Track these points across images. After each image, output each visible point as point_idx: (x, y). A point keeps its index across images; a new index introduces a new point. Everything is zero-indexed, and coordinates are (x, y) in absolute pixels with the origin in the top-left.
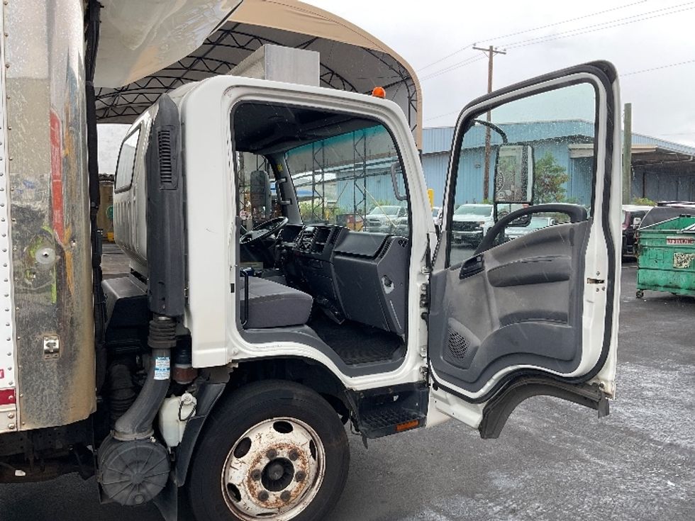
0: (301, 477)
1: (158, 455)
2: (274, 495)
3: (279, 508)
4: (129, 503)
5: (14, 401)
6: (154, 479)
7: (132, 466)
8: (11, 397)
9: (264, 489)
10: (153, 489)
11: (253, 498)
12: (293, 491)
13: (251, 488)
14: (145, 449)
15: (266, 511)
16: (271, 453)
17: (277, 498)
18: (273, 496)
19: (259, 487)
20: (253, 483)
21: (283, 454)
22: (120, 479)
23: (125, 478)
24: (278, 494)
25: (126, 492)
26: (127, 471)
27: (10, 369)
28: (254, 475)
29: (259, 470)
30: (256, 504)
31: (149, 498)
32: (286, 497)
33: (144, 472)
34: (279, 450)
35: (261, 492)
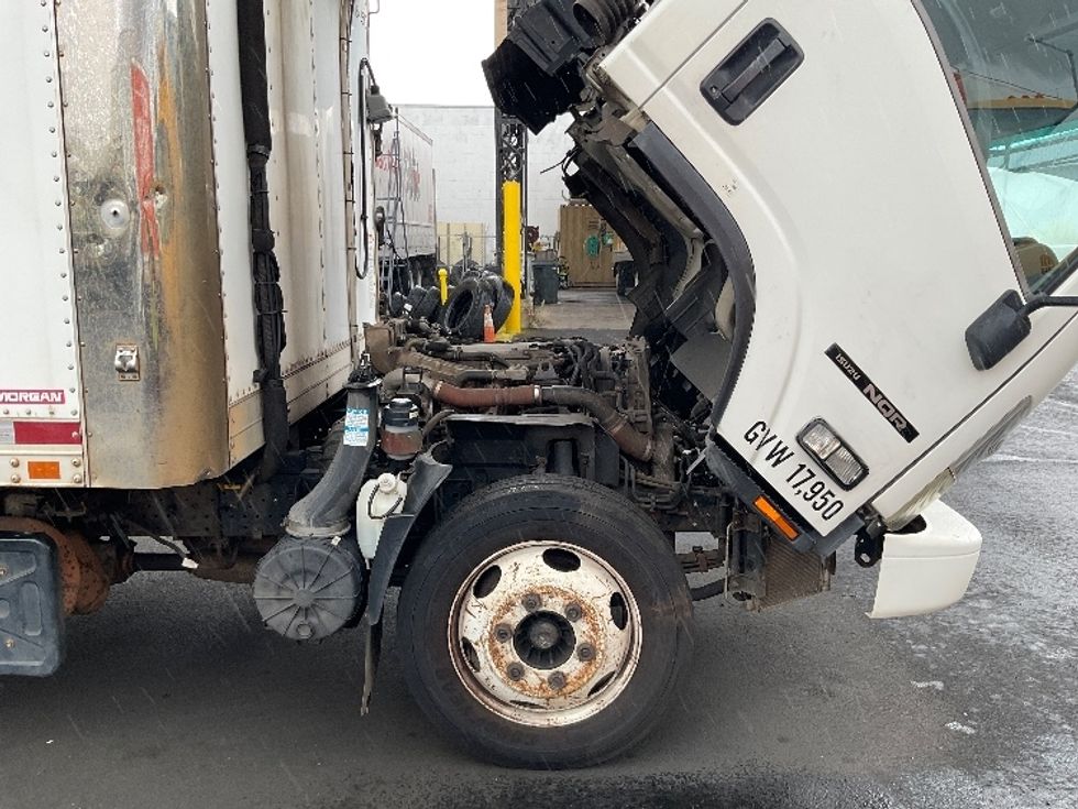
0: (588, 654)
1: (338, 568)
2: (537, 674)
3: (548, 700)
4: (291, 634)
5: (79, 441)
6: (332, 605)
7: (296, 578)
8: (75, 434)
9: (518, 659)
10: (329, 620)
11: (497, 672)
12: (573, 675)
13: (495, 652)
14: (316, 554)
15: (523, 699)
16: (531, 599)
17: (543, 681)
18: (535, 676)
19: (511, 654)
20: (498, 645)
21: (556, 606)
22: (279, 594)
23: (285, 594)
24: (546, 674)
25: (289, 616)
26: (289, 584)
27: (73, 391)
28: (500, 633)
29: (508, 626)
30: (503, 681)
31: (321, 634)
32: (559, 682)
33: (313, 590)
34: (545, 598)
35: (513, 663)
